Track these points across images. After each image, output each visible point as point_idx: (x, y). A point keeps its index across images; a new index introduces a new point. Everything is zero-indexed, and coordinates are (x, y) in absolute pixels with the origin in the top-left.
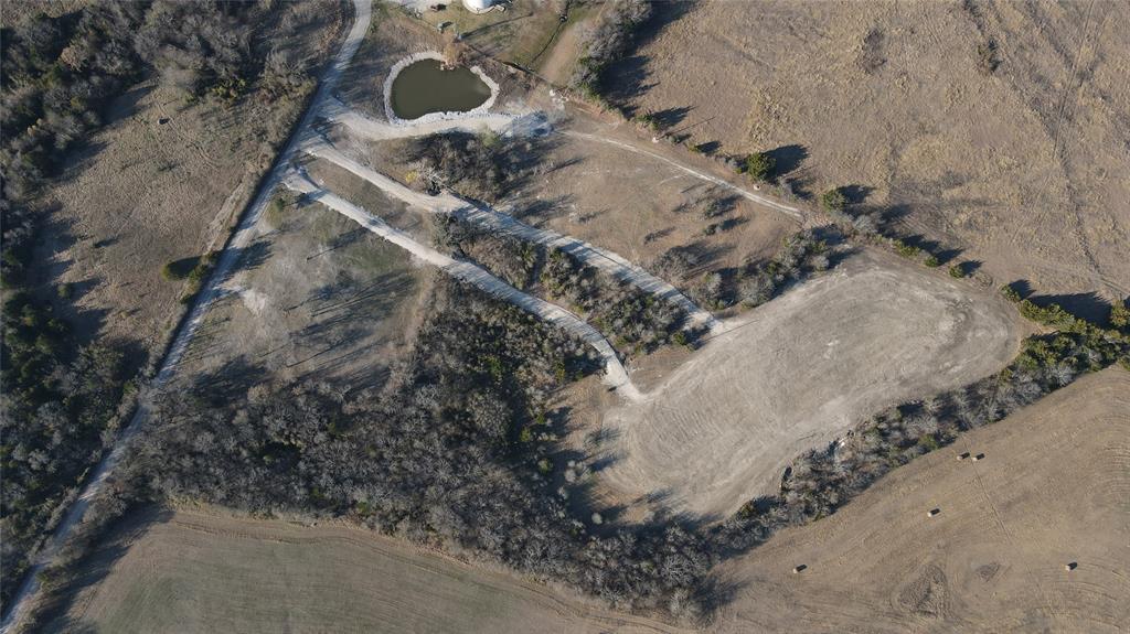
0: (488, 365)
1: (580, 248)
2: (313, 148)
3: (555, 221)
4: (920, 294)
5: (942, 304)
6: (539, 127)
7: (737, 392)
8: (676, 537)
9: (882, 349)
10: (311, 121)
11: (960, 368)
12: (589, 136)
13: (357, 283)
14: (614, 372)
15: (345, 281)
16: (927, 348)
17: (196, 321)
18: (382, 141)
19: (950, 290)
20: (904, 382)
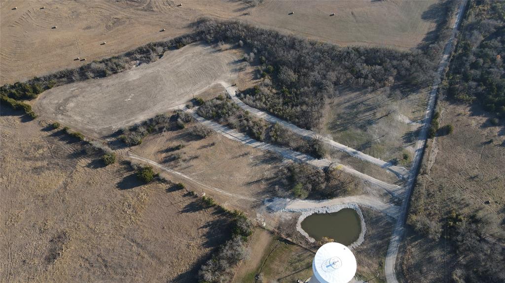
1: (247, 141)
3: (261, 154)
4: (78, 118)
5: (69, 113)
7: (177, 83)
8: (211, 36)
9: (105, 97)
10: (403, 203)
11: (72, 89)
13: (357, 127)
14: (232, 92)
15: (363, 127)
16: (84, 97)
17: (428, 112)
18: (360, 195)
19: (62, 119)
20: (99, 85)
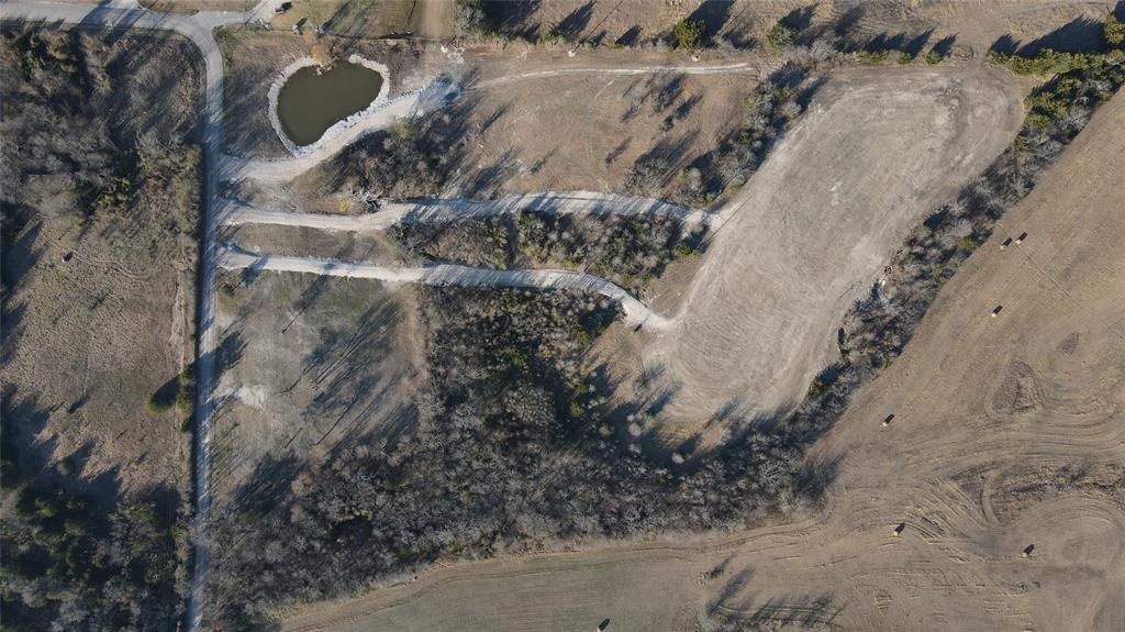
0: (508, 359)
1: (545, 201)
2: (231, 218)
3: (508, 184)
4: (904, 97)
5: (931, 98)
6: (447, 92)
7: (761, 277)
8: (759, 444)
9: (887, 171)
10: (214, 191)
11: (971, 156)
12: (503, 79)
13: (343, 333)
14: (633, 311)
15: (331, 337)
16: (932, 150)
17: (207, 440)
18: (296, 178)
19: (933, 80)
20: (921, 195)
